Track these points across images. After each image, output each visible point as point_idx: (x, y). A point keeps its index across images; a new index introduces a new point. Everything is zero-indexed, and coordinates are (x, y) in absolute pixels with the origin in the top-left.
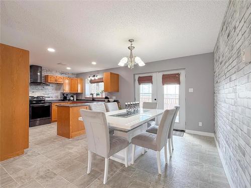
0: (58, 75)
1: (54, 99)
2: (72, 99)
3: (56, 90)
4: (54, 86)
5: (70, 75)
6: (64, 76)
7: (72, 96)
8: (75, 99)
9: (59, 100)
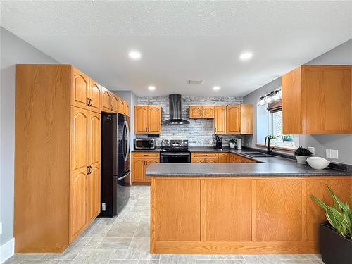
0: (208, 104)
1: (202, 145)
2: (232, 145)
3: (206, 129)
4: (203, 123)
5: (230, 102)
6: (219, 104)
7: (233, 141)
8: (240, 147)
9: (210, 148)
